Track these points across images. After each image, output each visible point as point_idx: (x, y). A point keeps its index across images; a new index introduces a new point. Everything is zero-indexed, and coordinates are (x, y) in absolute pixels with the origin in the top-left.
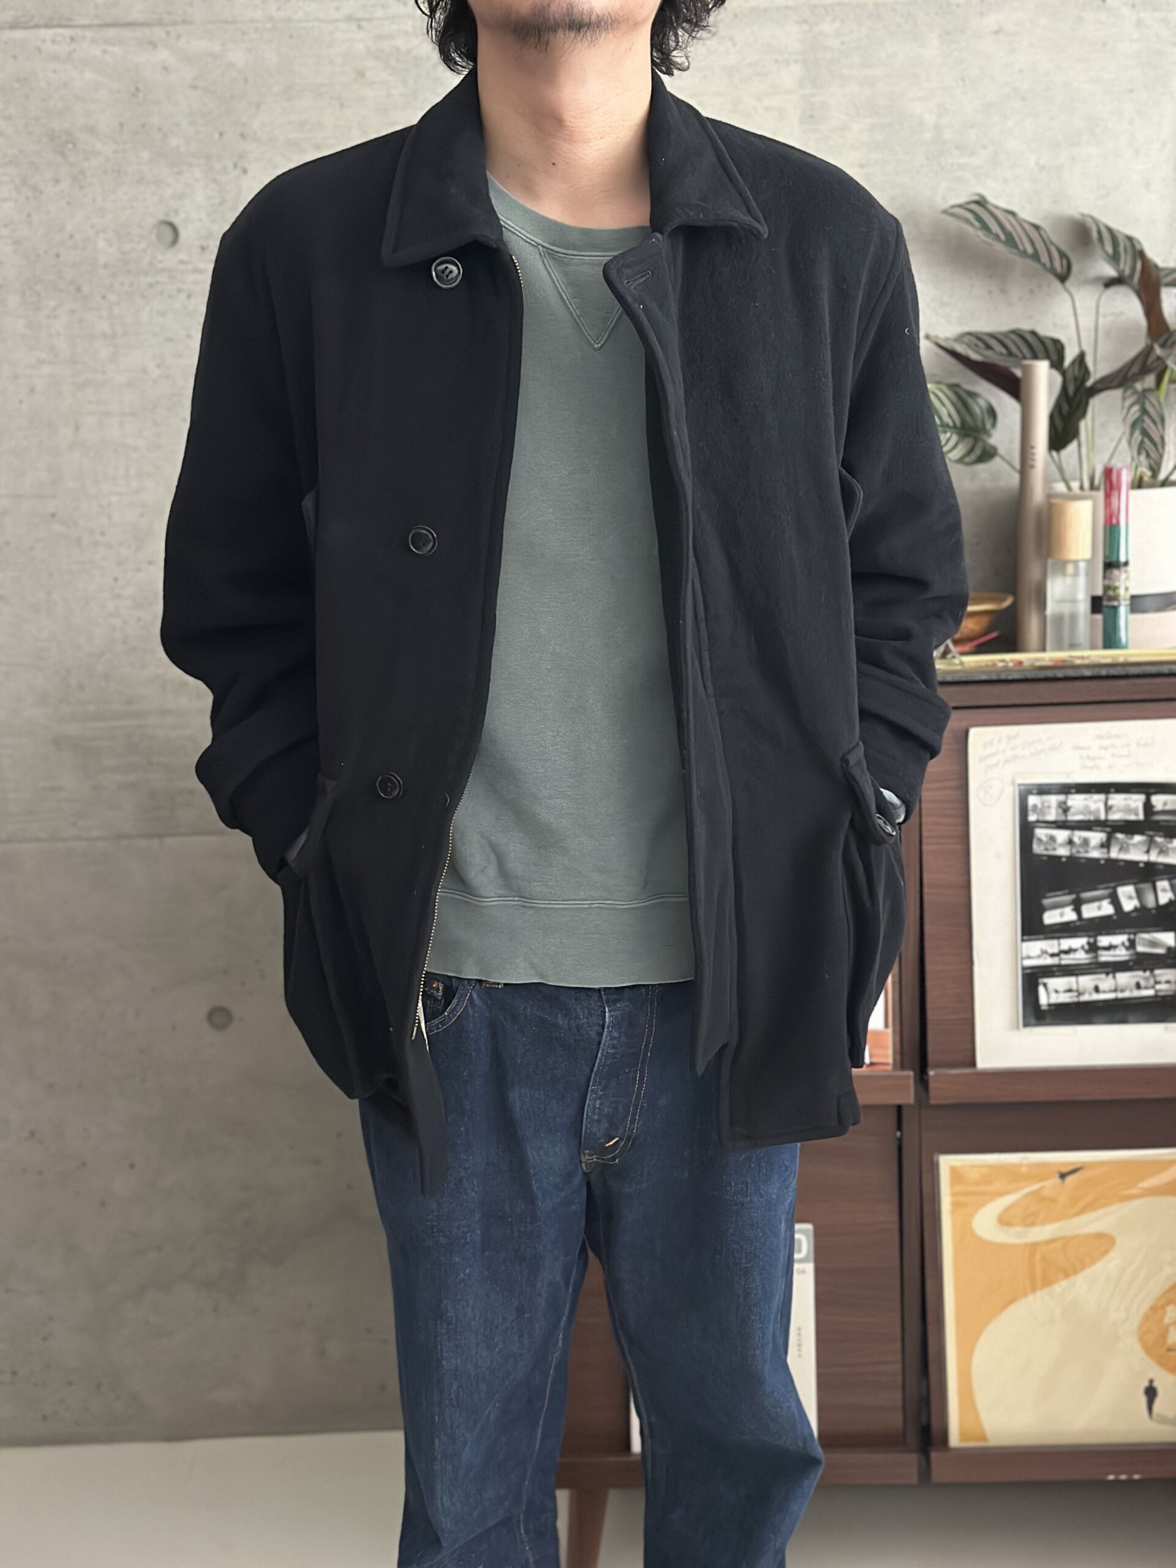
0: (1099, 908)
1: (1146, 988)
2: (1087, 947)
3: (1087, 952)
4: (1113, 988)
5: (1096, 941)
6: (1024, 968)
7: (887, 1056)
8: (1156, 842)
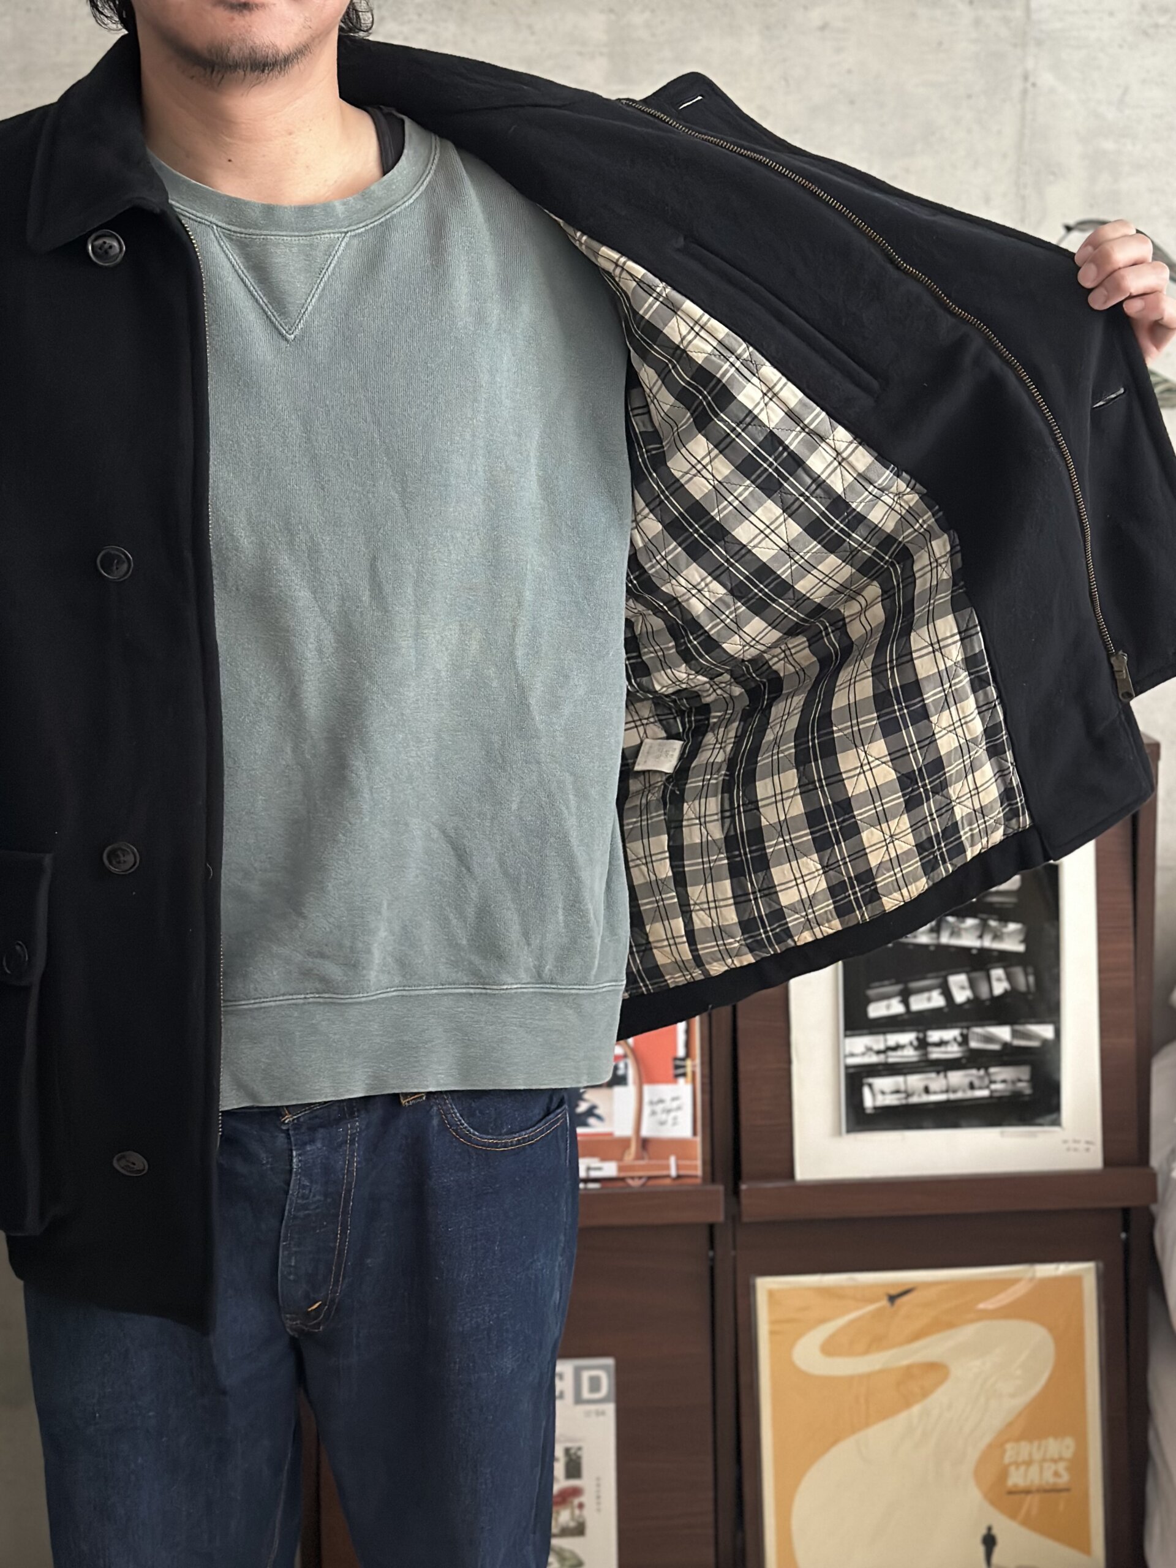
0: (929, 999)
1: (981, 1088)
2: (915, 1043)
3: (916, 1048)
4: (944, 1088)
5: (925, 1036)
6: (847, 1067)
7: (695, 1168)
8: (989, 926)
